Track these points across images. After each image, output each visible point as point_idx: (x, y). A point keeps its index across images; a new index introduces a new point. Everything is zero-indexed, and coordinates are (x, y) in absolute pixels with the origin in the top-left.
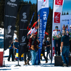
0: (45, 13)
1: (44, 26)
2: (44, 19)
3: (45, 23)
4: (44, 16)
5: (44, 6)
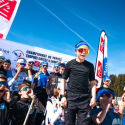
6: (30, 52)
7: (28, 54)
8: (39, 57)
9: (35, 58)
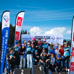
0: (7, 32)
1: (5, 42)
2: (6, 37)
3: (6, 40)
4: (6, 34)
5: (6, 26)
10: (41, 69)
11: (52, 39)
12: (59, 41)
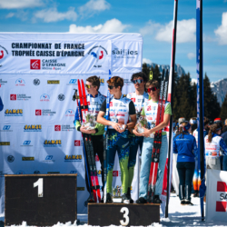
6: (17, 45)
7: (15, 49)
8: (36, 50)
9: (28, 54)
10: (40, 191)
11: (92, 57)
12: (124, 65)
